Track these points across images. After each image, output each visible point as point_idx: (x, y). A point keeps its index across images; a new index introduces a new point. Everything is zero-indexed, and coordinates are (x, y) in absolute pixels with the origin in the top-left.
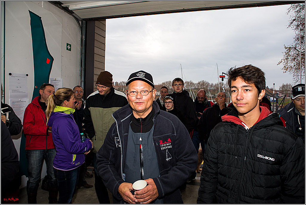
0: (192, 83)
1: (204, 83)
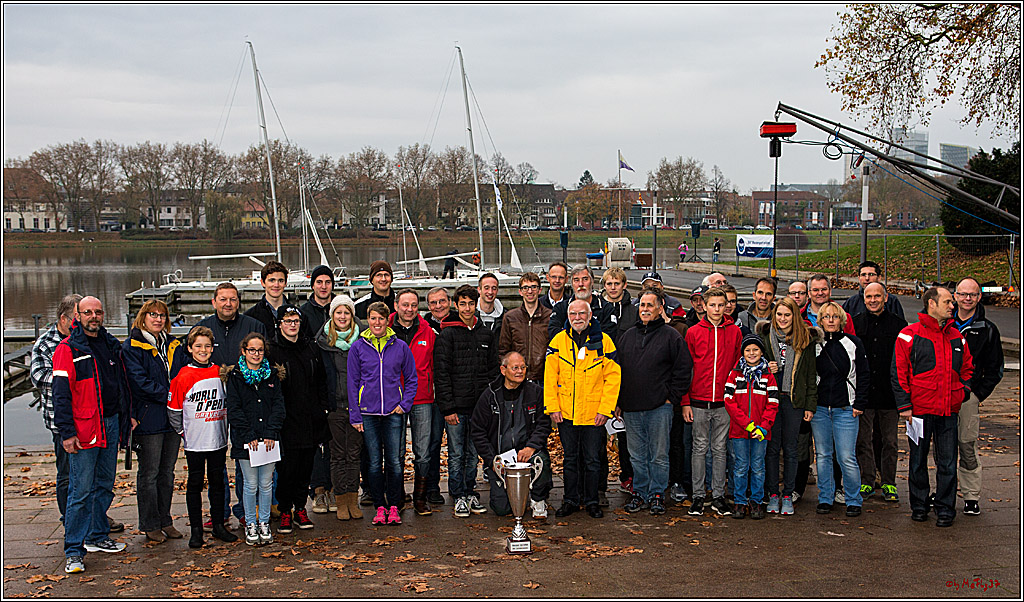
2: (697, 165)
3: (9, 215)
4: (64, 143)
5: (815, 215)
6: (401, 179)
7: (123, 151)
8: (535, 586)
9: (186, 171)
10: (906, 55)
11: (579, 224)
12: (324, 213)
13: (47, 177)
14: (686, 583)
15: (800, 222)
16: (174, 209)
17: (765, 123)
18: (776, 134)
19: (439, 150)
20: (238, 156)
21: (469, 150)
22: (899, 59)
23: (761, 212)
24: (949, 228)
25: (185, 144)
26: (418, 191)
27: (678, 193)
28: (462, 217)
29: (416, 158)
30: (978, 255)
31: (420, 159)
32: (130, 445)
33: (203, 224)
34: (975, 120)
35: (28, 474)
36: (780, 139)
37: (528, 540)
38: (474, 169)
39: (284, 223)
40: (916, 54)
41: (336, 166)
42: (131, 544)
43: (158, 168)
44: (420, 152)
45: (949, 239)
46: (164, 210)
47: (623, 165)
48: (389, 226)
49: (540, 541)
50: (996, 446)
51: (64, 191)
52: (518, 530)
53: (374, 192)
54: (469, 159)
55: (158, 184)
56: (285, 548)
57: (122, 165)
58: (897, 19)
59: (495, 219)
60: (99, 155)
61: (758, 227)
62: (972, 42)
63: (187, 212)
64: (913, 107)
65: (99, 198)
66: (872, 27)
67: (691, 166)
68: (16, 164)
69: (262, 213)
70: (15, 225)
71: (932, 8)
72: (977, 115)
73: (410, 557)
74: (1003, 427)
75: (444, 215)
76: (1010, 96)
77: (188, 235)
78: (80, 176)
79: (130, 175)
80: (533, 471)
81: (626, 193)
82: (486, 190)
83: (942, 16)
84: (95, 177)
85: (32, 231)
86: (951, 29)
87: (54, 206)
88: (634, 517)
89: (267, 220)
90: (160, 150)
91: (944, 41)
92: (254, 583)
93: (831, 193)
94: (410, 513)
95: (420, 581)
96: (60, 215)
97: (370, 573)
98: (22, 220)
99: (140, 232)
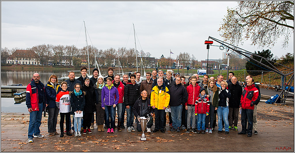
0: (74, 49)
1: (90, 48)
2: (188, 54)
3: (27, 61)
4: (40, 45)
5: (216, 67)
6: (119, 55)
7: (54, 47)
8: (147, 149)
9: (68, 52)
10: (238, 29)
11: (160, 67)
12: (100, 63)
13: (36, 52)
14: (185, 149)
15: (212, 68)
16: (65, 61)
17: (206, 41)
18: (208, 43)
19: (128, 49)
20: (81, 49)
21: (135, 49)
22: (236, 30)
23: (203, 65)
24: (247, 69)
25: (68, 45)
26: (123, 58)
27: (184, 60)
28: (133, 64)
29: (123, 50)
30: (254, 76)
31: (124, 51)
32: (45, 110)
33: (72, 64)
34: (254, 44)
35: (23, 119)
36: (209, 45)
37: (145, 137)
38: (136, 53)
39: (91, 65)
40: (240, 29)
41: (104, 52)
42: (45, 136)
43: (62, 51)
44: (124, 49)
45: (247, 72)
46: (63, 61)
47: (171, 53)
48: (116, 66)
49: (149, 138)
50: (261, 119)
51: (40, 56)
52: (143, 135)
53: (112, 58)
54: (135, 51)
55: (62, 55)
56: (84, 138)
57: (54, 50)
58: (236, 20)
59: (141, 65)
60: (48, 48)
61: (202, 69)
62: (254, 26)
63: (68, 61)
64: (239, 41)
65: (48, 58)
66: (230, 22)
67: (187, 54)
68: (29, 49)
69: (86, 62)
70: (28, 63)
71: (244, 18)
72: (254, 43)
73: (116, 141)
74: (262, 114)
75: (129, 64)
76: (262, 39)
77: (68, 67)
78: (44, 52)
79: (55, 52)
80: (147, 120)
81: (171, 60)
82: (139, 58)
83: (246, 20)
84: (47, 53)
85: (32, 65)
86: (248, 23)
87: (37, 59)
88: (172, 133)
89: (87, 64)
90: (63, 47)
91: (247, 26)
92: (76, 146)
93: (219, 61)
94: (116, 130)
95: (118, 147)
96: (39, 61)
97: (105, 144)
98: (30, 62)
99: (57, 66)
